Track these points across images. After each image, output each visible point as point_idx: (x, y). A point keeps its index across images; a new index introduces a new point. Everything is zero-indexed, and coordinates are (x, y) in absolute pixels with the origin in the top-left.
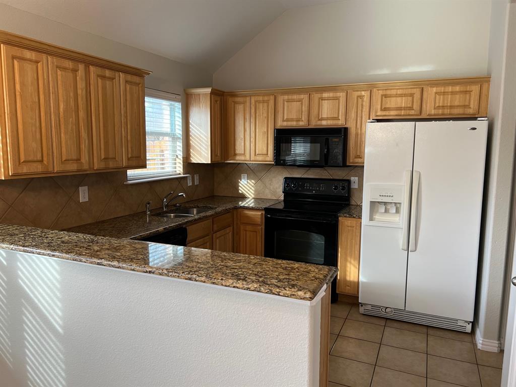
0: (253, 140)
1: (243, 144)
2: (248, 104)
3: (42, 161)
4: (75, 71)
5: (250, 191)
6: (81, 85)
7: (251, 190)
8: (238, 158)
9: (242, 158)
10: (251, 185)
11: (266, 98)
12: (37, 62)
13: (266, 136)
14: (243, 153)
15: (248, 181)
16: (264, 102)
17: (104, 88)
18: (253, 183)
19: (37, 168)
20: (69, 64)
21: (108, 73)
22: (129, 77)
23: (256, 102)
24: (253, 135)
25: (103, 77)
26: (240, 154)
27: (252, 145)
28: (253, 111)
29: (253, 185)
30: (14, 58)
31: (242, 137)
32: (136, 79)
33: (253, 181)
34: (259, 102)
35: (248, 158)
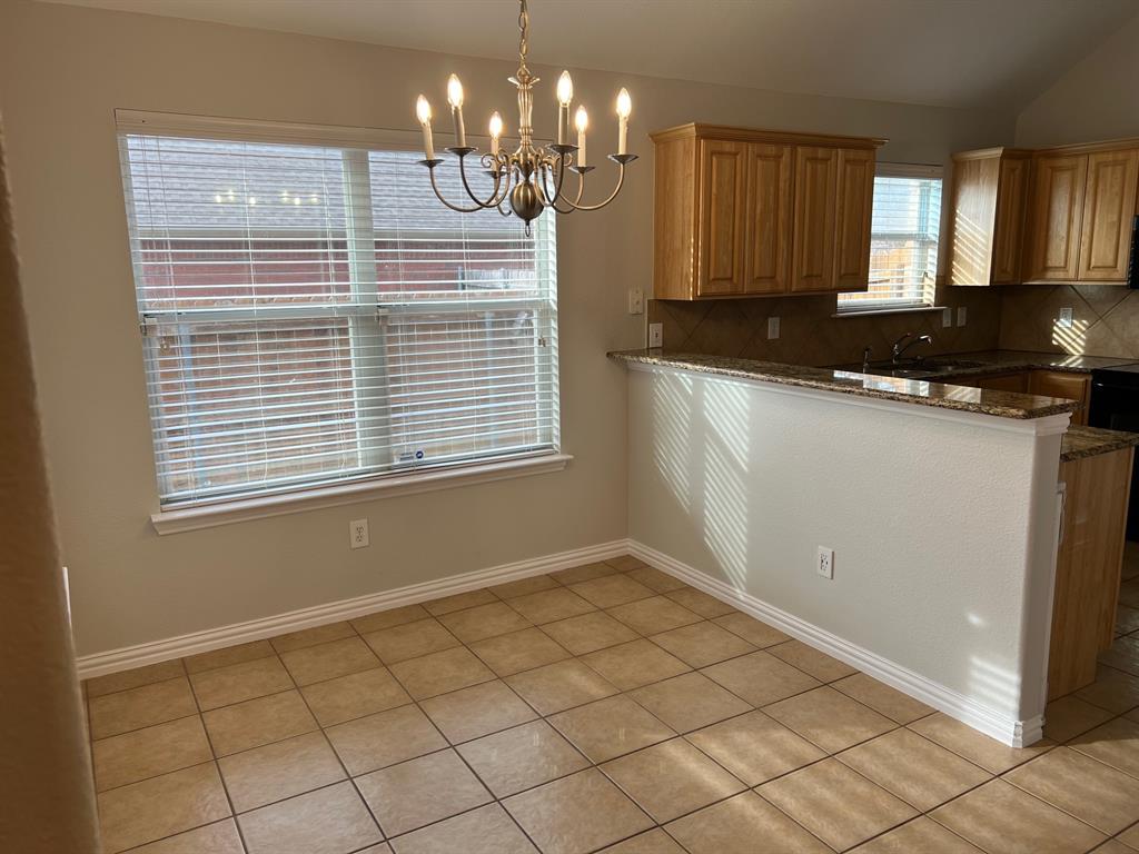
0: (1085, 239)
1: (1063, 247)
2: (1081, 169)
3: (731, 279)
4: (778, 157)
5: (1077, 343)
6: (784, 175)
7: (1078, 340)
8: (1050, 275)
9: (1061, 275)
10: (1080, 330)
11: (1120, 156)
12: (736, 154)
13: (1115, 230)
14: (1062, 264)
15: (1075, 321)
16: (1115, 163)
17: (814, 175)
18: (1084, 325)
19: (726, 288)
20: (771, 150)
21: (821, 153)
22: (852, 154)
23: (1098, 165)
24: (1087, 229)
25: (814, 159)
26: (1056, 267)
27: (1084, 249)
28: (1091, 183)
29: (1084, 329)
30: (713, 153)
31: (1064, 234)
32: (863, 154)
33: (1084, 322)
34: (1106, 164)
35: (1071, 274)
